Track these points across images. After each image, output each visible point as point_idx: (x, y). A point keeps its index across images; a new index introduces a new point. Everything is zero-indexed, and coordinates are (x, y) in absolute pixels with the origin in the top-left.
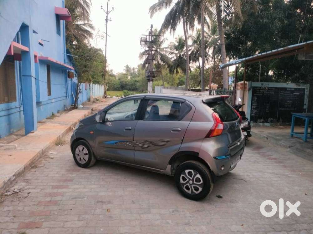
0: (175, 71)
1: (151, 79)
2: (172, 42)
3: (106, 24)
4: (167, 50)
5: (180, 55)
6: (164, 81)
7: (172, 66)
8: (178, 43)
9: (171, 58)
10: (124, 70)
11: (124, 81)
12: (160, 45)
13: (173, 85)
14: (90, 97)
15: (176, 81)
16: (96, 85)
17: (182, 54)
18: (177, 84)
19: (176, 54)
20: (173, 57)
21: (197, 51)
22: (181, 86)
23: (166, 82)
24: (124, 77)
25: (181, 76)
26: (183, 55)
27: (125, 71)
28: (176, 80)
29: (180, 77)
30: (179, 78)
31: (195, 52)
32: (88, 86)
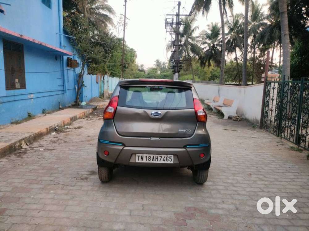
0: (207, 64)
1: (177, 70)
2: (204, 31)
3: (125, 5)
4: (198, 39)
5: (214, 45)
6: (194, 75)
7: (204, 58)
8: (211, 31)
9: (203, 49)
10: (154, 65)
11: (153, 76)
12: (191, 34)
13: (204, 79)
14: (104, 92)
15: (207, 75)
16: (115, 78)
17: (215, 43)
18: (209, 78)
19: (209, 44)
20: (205, 48)
21: (234, 40)
22: (214, 80)
23: (196, 77)
24: (154, 72)
25: (213, 69)
26: (217, 45)
27: (156, 66)
28: (208, 73)
29: (213, 71)
30: (211, 72)
31: (231, 41)
32: (101, 79)
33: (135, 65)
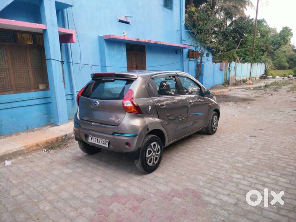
32: (226, 66)
33: (290, 45)
